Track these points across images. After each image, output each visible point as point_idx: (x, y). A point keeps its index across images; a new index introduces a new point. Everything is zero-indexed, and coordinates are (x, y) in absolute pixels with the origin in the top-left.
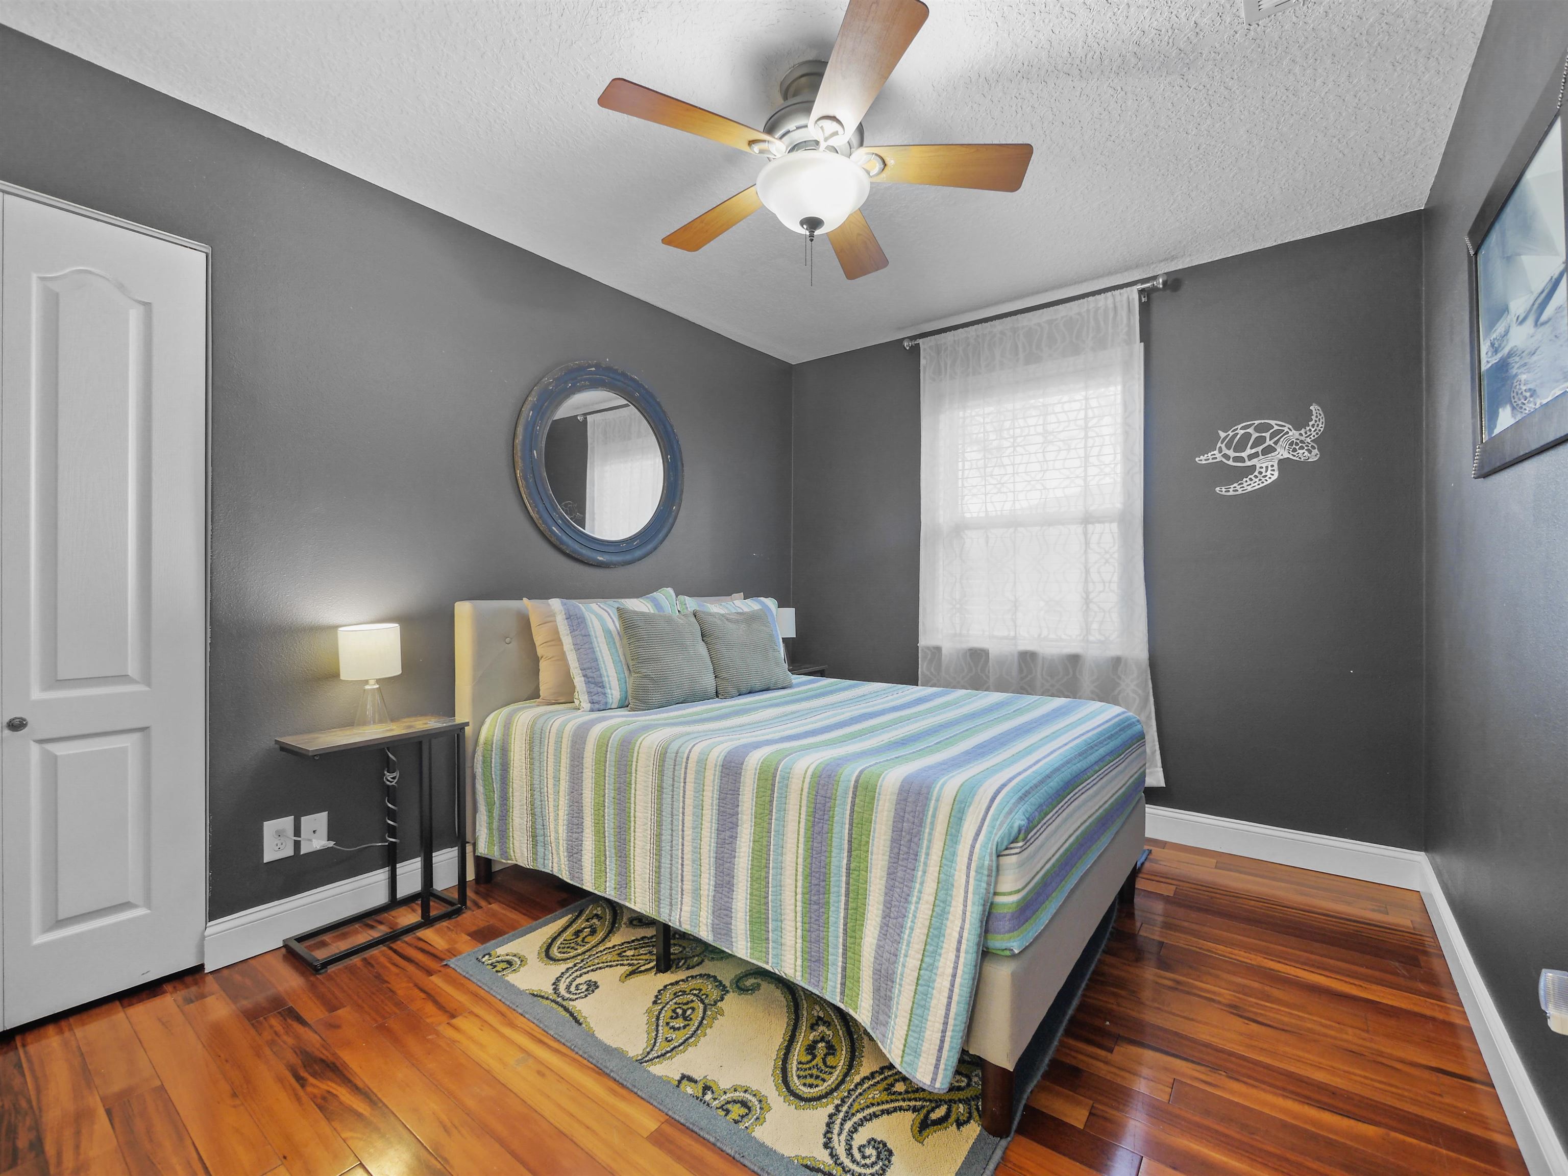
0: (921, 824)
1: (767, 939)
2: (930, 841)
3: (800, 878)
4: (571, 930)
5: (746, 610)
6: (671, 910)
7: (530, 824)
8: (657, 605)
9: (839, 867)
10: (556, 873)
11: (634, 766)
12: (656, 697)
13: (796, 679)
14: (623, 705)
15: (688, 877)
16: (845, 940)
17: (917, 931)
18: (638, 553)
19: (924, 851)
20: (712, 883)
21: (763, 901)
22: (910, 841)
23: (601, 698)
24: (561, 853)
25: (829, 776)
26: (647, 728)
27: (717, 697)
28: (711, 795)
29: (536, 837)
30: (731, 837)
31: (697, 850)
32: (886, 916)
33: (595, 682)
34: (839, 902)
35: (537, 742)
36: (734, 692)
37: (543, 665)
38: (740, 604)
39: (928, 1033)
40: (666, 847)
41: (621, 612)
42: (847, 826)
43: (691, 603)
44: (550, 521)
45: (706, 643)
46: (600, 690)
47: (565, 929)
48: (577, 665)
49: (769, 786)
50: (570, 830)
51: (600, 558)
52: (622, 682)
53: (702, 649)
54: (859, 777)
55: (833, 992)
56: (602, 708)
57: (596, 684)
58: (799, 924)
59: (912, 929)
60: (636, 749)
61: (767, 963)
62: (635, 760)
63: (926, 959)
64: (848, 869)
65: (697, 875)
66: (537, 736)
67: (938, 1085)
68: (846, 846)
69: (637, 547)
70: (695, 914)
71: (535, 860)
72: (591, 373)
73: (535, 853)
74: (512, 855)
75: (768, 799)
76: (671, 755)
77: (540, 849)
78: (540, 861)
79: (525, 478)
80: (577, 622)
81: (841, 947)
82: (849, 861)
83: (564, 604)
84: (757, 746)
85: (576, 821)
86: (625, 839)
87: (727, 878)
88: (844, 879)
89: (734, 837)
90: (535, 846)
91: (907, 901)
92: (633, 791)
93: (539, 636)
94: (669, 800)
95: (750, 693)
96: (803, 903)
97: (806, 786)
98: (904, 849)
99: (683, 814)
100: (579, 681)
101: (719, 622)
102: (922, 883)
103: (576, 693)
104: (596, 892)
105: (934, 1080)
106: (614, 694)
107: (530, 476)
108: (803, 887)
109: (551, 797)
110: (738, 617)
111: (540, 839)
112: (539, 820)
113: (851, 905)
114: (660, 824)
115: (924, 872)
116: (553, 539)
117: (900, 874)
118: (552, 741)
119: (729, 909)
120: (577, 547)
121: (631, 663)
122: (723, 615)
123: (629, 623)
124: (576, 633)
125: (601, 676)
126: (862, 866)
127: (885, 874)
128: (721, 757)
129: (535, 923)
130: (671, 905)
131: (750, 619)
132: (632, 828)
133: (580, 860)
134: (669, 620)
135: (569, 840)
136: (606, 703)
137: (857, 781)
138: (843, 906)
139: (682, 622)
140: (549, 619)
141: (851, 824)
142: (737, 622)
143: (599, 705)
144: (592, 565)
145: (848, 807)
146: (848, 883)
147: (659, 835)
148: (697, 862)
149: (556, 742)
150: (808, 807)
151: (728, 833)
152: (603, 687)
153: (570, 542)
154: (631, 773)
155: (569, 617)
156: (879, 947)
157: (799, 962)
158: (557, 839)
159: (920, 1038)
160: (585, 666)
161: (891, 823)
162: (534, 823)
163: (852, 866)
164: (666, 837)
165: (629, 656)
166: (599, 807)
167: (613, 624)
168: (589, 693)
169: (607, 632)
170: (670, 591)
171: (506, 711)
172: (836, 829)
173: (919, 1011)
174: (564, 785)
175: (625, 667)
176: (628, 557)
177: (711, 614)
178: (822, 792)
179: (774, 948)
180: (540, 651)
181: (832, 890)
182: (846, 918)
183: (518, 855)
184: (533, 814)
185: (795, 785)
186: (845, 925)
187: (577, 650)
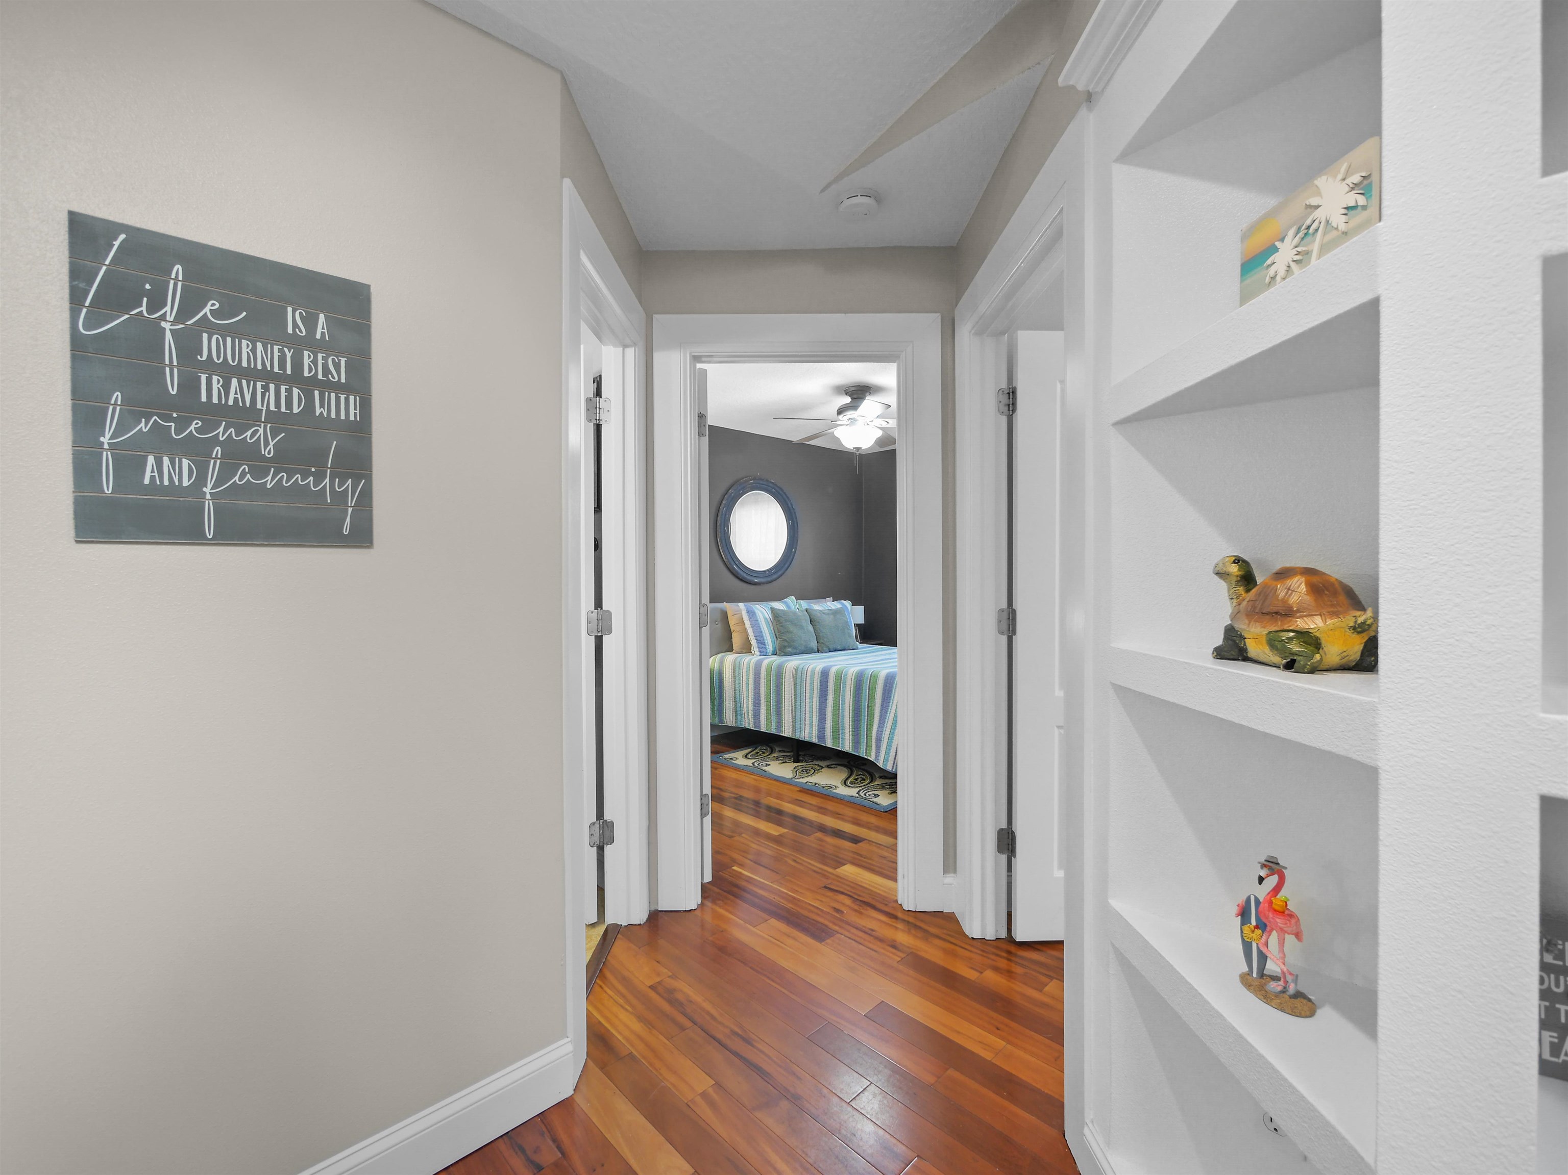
0: (892, 687)
1: (839, 738)
2: (895, 693)
3: (851, 712)
4: (755, 751)
5: (834, 608)
6: (800, 733)
7: (734, 706)
8: (788, 606)
9: (865, 706)
10: (747, 726)
11: (784, 676)
12: (789, 650)
13: (860, 646)
14: (774, 654)
15: (807, 718)
16: (867, 733)
17: (889, 722)
18: (775, 577)
19: (893, 696)
20: (817, 719)
21: (837, 723)
22: (888, 693)
23: (764, 650)
24: (750, 717)
25: (862, 673)
26: (788, 661)
27: (818, 652)
28: (816, 684)
29: (737, 712)
30: (825, 700)
31: (811, 707)
32: (880, 720)
33: (761, 642)
34: (865, 719)
35: (737, 669)
36: (827, 650)
37: (734, 635)
38: (830, 605)
39: (891, 754)
40: (798, 707)
41: (772, 609)
42: (868, 691)
43: (804, 604)
44: (732, 563)
45: (813, 625)
46: (763, 646)
47: (751, 752)
48: (753, 634)
49: (840, 679)
50: (754, 706)
51: (756, 581)
52: (774, 643)
53: (810, 627)
54: (872, 673)
55: (863, 753)
56: (765, 654)
57: (761, 643)
58: (851, 730)
59: (887, 722)
60: (785, 668)
61: (839, 747)
62: (784, 673)
63: (892, 731)
64: (868, 706)
65: (811, 717)
66: (737, 666)
67: (894, 770)
68: (867, 698)
69: (774, 573)
70: (811, 733)
71: (736, 722)
72: (752, 483)
73: (736, 719)
74: (725, 720)
75: (839, 683)
76: (800, 670)
77: (739, 717)
78: (739, 722)
79: (721, 542)
80: (751, 614)
81: (865, 735)
82: (868, 703)
83: (745, 606)
84: (834, 665)
85: (757, 701)
86: (780, 707)
87: (823, 716)
88: (867, 710)
89: (826, 700)
90: (736, 716)
91: (887, 714)
92: (784, 686)
93: (732, 622)
94: (800, 688)
95: (835, 651)
96: (852, 721)
97: (853, 677)
98: (886, 696)
99: (805, 693)
100: (754, 642)
101: (819, 615)
102: (891, 707)
103: (752, 648)
104: (767, 731)
105: (893, 768)
106: (770, 648)
107: (723, 541)
108: (852, 715)
109: (745, 692)
110: (829, 612)
111: (739, 712)
112: (738, 704)
113: (869, 719)
114: (795, 699)
115: (892, 703)
116: (734, 572)
117: (885, 705)
118: (745, 668)
119: (824, 728)
120: (745, 575)
121: (777, 634)
122: (821, 611)
123: (777, 616)
124: (752, 619)
125: (764, 640)
126: (873, 705)
127: (880, 706)
128: (821, 669)
129: (735, 750)
130: (800, 731)
131: (835, 612)
132: (783, 702)
133: (759, 719)
134: (795, 613)
135: (754, 710)
136: (767, 652)
137: (871, 674)
138: (866, 720)
139: (800, 614)
140: (739, 612)
141: (869, 690)
142: (828, 614)
143: (763, 653)
144: (750, 583)
145: (868, 684)
146: (868, 712)
147: (795, 703)
148: (811, 712)
149: (747, 668)
150: (854, 685)
151: (824, 698)
152: (765, 645)
153: (742, 573)
154: (782, 679)
155: (748, 612)
156: (878, 731)
157: (851, 744)
158: (748, 711)
159: (889, 756)
160: (757, 635)
161: (882, 688)
162: (736, 706)
163: (869, 705)
164: (798, 703)
165: (776, 631)
166: (768, 695)
167: (768, 615)
168: (758, 647)
169: (765, 619)
170: (793, 597)
171: (719, 656)
172: (864, 692)
173: (889, 748)
174: (751, 687)
175: (774, 636)
176: (769, 579)
177: (816, 611)
178: (859, 679)
179: (841, 741)
180: (732, 628)
181: (862, 715)
182: (867, 724)
183: (728, 720)
184: (735, 702)
185: (849, 678)
186: (867, 727)
187: (752, 627)
